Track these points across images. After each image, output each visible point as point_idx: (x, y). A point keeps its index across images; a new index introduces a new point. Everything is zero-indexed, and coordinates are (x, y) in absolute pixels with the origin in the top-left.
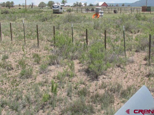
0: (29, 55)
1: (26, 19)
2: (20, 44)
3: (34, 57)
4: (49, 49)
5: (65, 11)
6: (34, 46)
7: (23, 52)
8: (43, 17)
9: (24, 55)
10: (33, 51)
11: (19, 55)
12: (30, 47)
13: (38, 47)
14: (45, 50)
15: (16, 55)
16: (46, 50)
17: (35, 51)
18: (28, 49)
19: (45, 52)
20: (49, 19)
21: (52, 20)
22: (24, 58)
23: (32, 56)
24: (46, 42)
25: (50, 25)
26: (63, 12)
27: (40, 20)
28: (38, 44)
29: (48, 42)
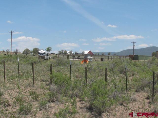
0: (25, 93)
1: (13, 62)
2: (13, 83)
3: (30, 95)
4: (45, 88)
5: (51, 58)
6: (29, 85)
7: (18, 90)
8: (32, 60)
9: (19, 93)
10: (28, 89)
11: (14, 92)
12: (25, 86)
13: (34, 86)
14: (40, 89)
15: (11, 92)
16: (42, 89)
17: (31, 90)
18: (23, 87)
19: (41, 90)
20: (38, 63)
21: (41, 64)
22: (20, 96)
23: (28, 94)
24: (40, 82)
25: (40, 68)
26: (49, 59)
27: (28, 64)
28: (33, 83)
29: (42, 82)
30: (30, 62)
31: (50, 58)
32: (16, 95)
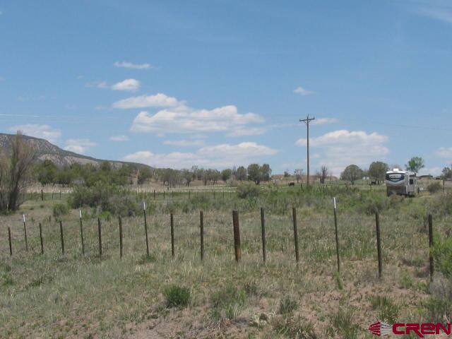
0: (359, 300)
1: (317, 208)
2: (322, 272)
3: (374, 307)
4: (415, 284)
5: (422, 189)
6: (367, 277)
7: (336, 294)
8: (370, 201)
9: (342, 301)
10: (365, 290)
11: (326, 300)
12: (356, 280)
13: (381, 280)
14: (401, 288)
15: (319, 300)
16: (407, 288)
17: (373, 291)
18: (350, 284)
19: (404, 292)
20: (388, 208)
21: (395, 211)
22: (345, 311)
23: (368, 304)
24: (399, 266)
25: (395, 223)
26: (417, 194)
27: (360, 211)
28: (380, 271)
29: (404, 266)
30: (365, 205)
31: (418, 191)
32: (333, 309)
